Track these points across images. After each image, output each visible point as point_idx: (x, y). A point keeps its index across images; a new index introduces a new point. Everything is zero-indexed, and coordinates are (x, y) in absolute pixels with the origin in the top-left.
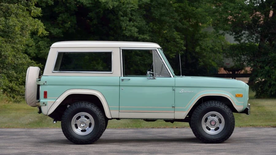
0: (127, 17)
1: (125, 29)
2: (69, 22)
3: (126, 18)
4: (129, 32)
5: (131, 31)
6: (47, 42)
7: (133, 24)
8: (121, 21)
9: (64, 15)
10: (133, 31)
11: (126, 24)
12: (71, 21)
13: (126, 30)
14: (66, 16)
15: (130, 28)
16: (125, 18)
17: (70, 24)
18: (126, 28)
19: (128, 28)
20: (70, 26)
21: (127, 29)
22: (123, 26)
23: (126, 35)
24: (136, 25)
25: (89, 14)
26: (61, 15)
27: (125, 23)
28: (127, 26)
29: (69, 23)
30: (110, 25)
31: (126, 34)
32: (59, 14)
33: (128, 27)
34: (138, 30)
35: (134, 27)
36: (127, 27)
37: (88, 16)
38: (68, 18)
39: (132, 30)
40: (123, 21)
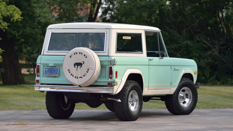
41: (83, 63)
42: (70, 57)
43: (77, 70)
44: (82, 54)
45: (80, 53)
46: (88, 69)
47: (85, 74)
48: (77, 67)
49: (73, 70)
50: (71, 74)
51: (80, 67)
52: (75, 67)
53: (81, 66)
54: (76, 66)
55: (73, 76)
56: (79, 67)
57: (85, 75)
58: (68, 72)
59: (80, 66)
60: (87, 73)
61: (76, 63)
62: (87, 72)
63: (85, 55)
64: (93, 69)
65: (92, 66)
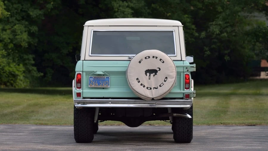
1: (117, 10)
2: (51, 2)
4: (122, 14)
5: (123, 13)
6: (24, 26)
7: (127, 4)
10: (126, 13)
11: (118, 5)
12: (54, 1)
13: (118, 11)
15: (123, 10)
17: (53, 4)
18: (118, 10)
19: (120, 10)
20: (52, 7)
22: (114, 8)
24: (130, 6)
27: (117, 3)
28: (120, 6)
29: (52, 3)
30: (100, 6)
33: (121, 8)
34: (133, 11)
35: (128, 8)
36: (119, 8)
39: (125, 11)
41: (158, 69)
42: (140, 62)
43: (149, 79)
44: (157, 58)
45: (153, 57)
46: (166, 78)
47: (162, 84)
48: (150, 75)
49: (144, 79)
50: (141, 85)
51: (154, 75)
52: (146, 75)
53: (156, 74)
54: (148, 74)
55: (144, 86)
56: (152, 75)
57: (161, 85)
58: (136, 82)
59: (154, 74)
60: (164, 83)
61: (148, 70)
62: (165, 81)
63: (161, 60)
64: (173, 78)
65: (171, 74)
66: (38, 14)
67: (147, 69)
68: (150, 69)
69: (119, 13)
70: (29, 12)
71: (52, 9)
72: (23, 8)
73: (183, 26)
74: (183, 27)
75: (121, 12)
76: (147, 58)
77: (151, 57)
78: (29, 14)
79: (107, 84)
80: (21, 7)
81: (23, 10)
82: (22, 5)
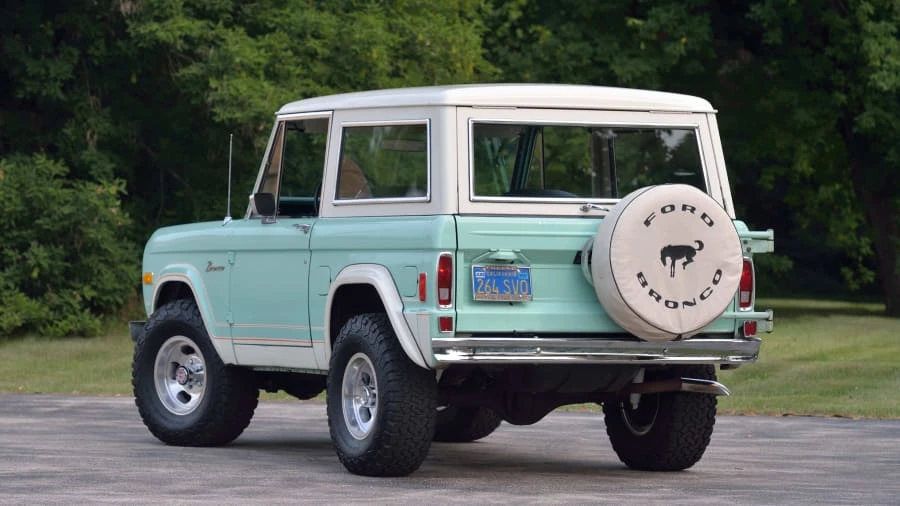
0: (891, 21)
1: (878, 63)
2: (682, 37)
3: (888, 24)
4: (893, 76)
8: (867, 34)
9: (668, 11)
11: (882, 50)
12: (689, 34)
13: (881, 69)
14: (671, 15)
16: (883, 23)
17: (686, 44)
18: (882, 62)
19: (888, 63)
20: (684, 53)
21: (885, 66)
22: (871, 56)
23: (881, 88)
25: (753, 8)
26: (654, 11)
27: (880, 44)
28: (888, 52)
29: (684, 40)
30: (830, 51)
31: (881, 84)
32: (650, 9)
37: (748, 15)
38: (682, 22)
40: (875, 37)
41: (697, 246)
42: (647, 223)
43: (672, 275)
44: (693, 210)
45: (684, 208)
46: (719, 272)
47: (707, 293)
48: (673, 264)
50: (651, 293)
51: (685, 264)
52: (665, 263)
54: (669, 260)
55: (658, 298)
56: (679, 263)
57: (705, 295)
58: (636, 283)
59: (685, 259)
60: (713, 287)
61: (670, 246)
62: (715, 282)
63: (704, 216)
64: (738, 272)
65: (731, 260)
66: (638, 74)
67: (666, 245)
68: (673, 245)
69: (885, 73)
70: (613, 67)
71: (683, 59)
72: (595, 54)
73: (716, 111)
74: (717, 114)
75: (888, 70)
76: (668, 209)
77: (679, 208)
78: (612, 71)
79: (524, 290)
80: (590, 50)
81: (597, 59)
82: (595, 45)
